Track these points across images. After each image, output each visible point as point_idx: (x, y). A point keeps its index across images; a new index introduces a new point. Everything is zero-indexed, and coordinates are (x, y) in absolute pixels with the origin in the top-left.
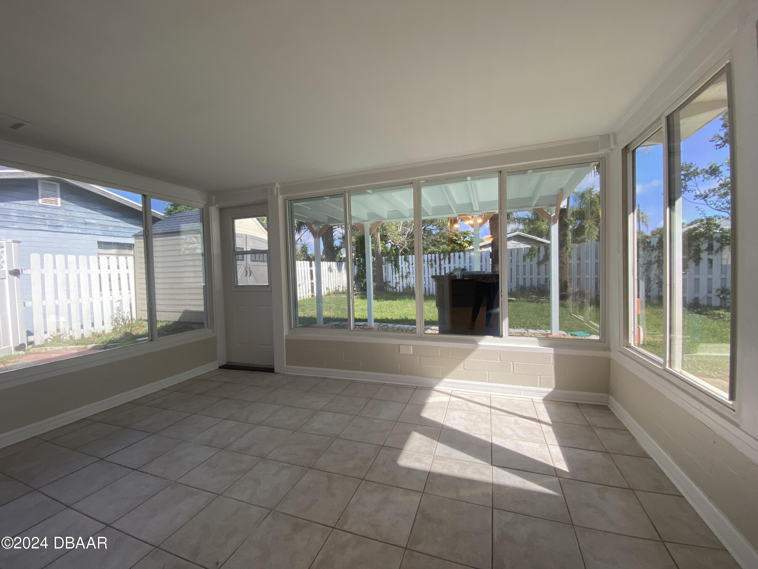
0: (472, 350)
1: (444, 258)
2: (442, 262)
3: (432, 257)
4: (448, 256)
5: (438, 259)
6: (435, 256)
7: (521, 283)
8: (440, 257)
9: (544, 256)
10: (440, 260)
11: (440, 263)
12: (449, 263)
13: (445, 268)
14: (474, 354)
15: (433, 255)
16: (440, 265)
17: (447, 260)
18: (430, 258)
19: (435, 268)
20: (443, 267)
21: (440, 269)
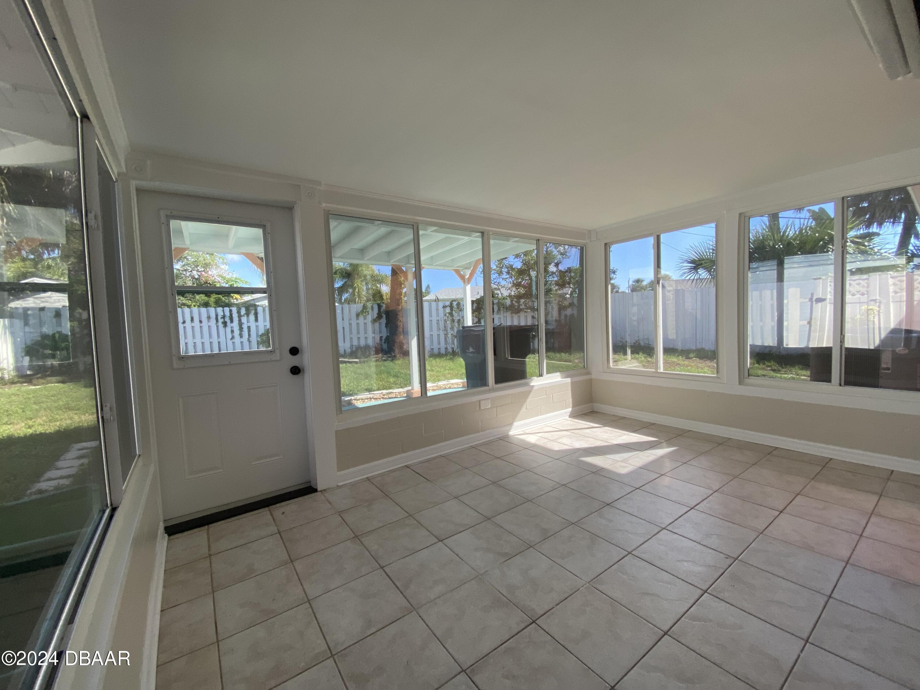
0: (529, 392)
1: (248, 314)
2: (244, 319)
3: (225, 312)
4: (253, 312)
5: (235, 315)
6: (231, 311)
7: (355, 343)
8: (239, 312)
9: (378, 314)
10: (240, 316)
11: (240, 320)
12: (256, 320)
13: (249, 328)
14: (531, 395)
15: (227, 309)
16: (241, 324)
17: (252, 317)
18: (220, 313)
19: (231, 327)
20: (245, 327)
21: (241, 329)
